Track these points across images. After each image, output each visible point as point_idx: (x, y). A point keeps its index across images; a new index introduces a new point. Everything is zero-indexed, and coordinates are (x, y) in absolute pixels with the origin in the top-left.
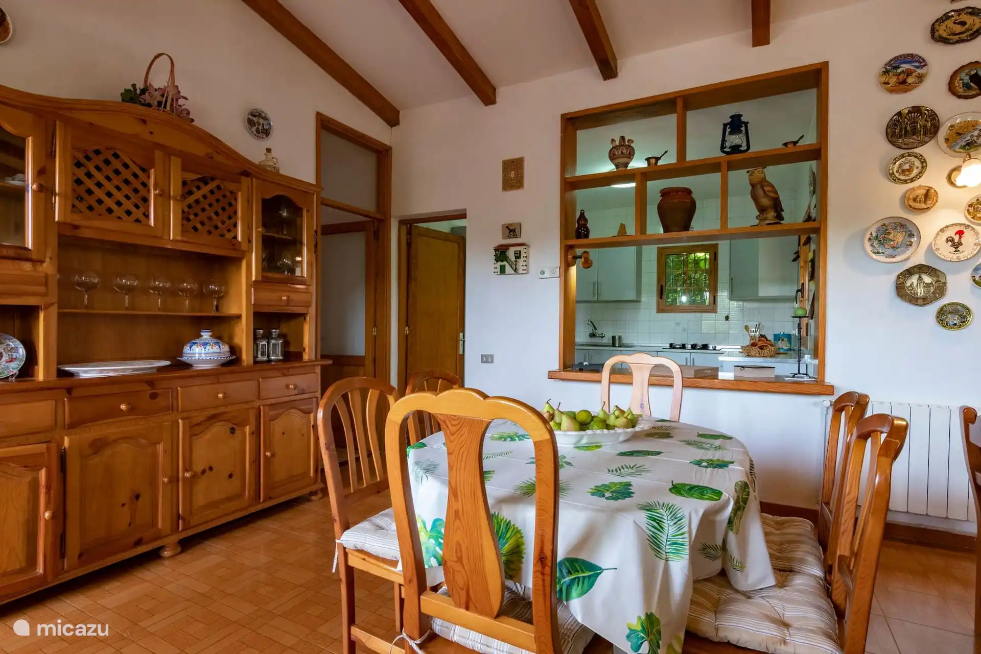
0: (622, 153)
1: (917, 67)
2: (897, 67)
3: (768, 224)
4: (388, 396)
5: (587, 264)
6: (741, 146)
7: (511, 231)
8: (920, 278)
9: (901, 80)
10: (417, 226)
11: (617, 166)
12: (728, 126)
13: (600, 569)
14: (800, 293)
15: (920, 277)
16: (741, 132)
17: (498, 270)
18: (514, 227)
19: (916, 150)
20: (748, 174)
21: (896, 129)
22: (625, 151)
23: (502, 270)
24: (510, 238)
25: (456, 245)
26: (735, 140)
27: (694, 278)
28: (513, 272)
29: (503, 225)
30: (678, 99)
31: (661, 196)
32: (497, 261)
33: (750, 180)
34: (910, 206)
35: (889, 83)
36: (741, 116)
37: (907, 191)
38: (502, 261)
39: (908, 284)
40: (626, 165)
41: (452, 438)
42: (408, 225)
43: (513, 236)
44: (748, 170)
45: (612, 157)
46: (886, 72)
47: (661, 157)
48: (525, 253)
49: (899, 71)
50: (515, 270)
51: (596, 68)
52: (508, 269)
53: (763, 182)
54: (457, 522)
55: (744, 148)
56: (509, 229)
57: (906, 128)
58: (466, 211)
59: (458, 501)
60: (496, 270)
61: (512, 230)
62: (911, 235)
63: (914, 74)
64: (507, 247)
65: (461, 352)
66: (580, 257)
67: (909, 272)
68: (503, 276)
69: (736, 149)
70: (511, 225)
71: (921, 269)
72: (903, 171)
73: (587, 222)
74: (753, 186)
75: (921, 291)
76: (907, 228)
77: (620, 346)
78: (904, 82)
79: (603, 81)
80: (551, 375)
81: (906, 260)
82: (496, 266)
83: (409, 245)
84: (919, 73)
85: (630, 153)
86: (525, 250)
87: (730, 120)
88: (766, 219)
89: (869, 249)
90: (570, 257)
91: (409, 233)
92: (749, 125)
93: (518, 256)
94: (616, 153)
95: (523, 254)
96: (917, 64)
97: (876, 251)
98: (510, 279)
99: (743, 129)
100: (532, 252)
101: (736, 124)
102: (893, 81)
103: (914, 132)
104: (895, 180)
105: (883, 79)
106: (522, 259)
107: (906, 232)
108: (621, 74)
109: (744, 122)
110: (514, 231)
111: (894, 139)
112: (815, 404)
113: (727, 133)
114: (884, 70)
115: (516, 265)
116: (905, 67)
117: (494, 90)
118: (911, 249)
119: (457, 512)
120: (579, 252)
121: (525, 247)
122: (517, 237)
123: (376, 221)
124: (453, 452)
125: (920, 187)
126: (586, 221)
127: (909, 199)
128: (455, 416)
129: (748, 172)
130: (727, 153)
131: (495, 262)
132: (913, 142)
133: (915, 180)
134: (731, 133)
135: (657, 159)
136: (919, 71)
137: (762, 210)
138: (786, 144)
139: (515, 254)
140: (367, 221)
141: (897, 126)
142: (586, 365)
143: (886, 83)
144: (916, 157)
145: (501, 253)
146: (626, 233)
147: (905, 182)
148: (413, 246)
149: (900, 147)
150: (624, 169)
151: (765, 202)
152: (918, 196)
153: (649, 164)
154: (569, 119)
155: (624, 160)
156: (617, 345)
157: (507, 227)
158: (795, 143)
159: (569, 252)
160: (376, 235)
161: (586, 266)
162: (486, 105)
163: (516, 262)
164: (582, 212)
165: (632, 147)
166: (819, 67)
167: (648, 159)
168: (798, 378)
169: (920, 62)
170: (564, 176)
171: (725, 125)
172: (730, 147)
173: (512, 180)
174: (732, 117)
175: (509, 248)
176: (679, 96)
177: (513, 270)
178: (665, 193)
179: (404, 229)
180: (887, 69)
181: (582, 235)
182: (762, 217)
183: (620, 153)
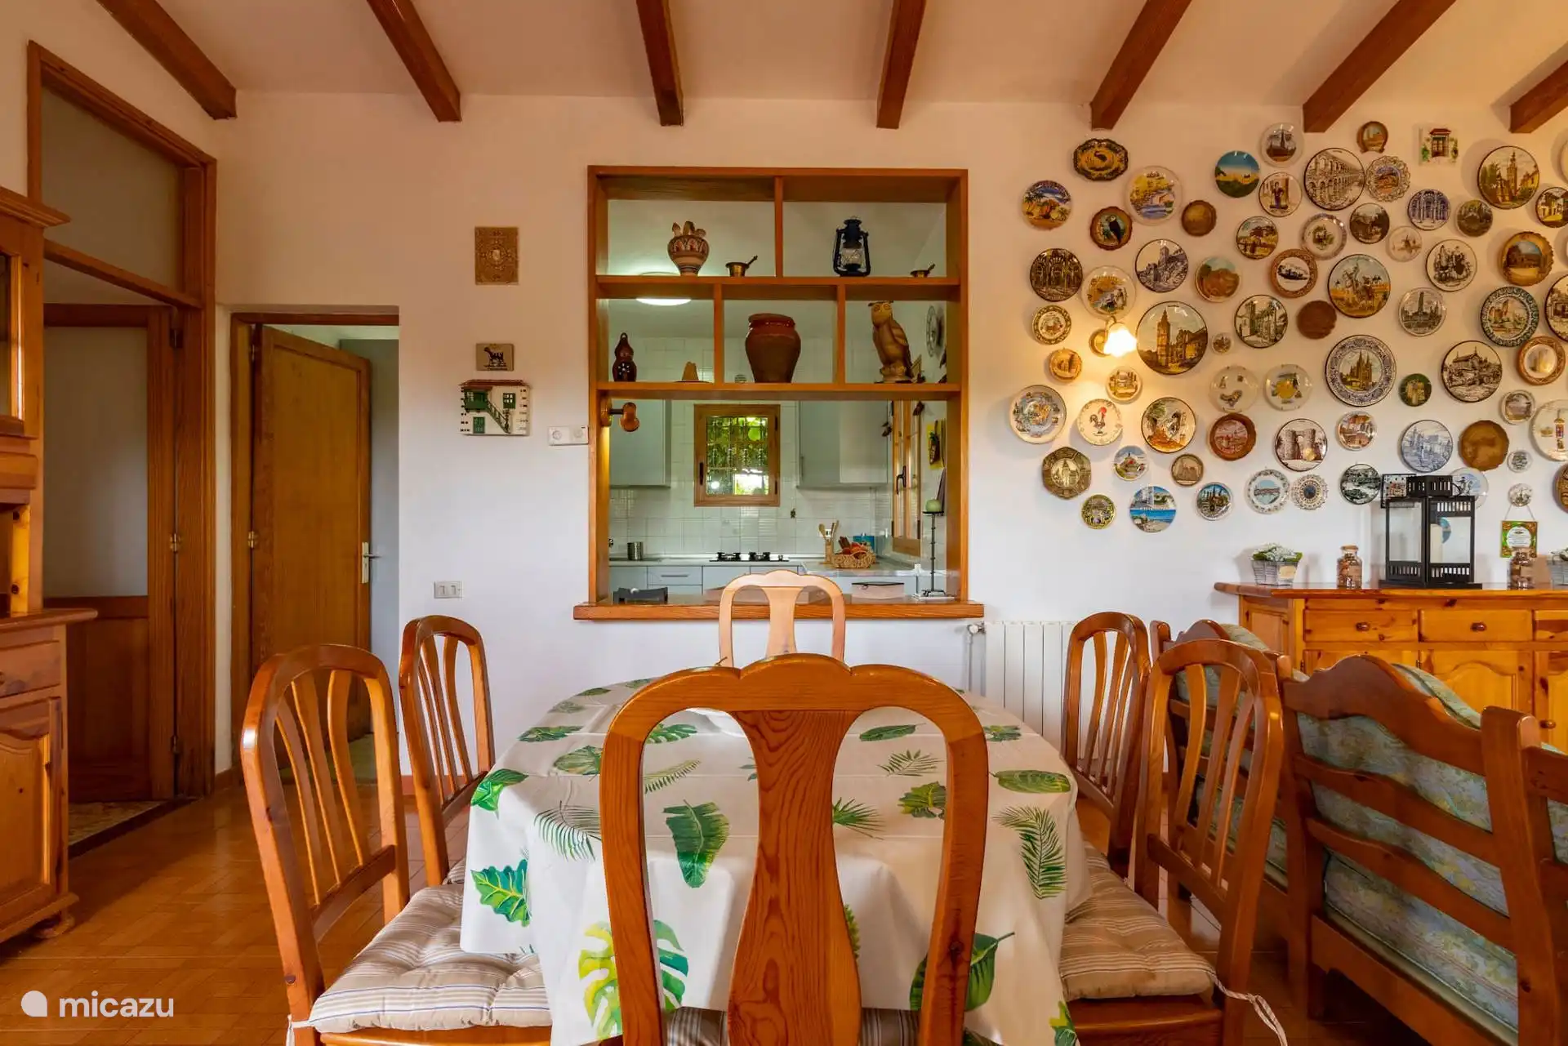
0: (692, 248)
1: (1061, 200)
2: (1041, 196)
3: (898, 382)
4: (367, 680)
5: (631, 424)
6: (859, 266)
7: (493, 356)
8: (1065, 465)
9: (1045, 213)
10: (270, 328)
11: (682, 268)
12: (843, 235)
13: (994, 941)
14: (900, 480)
15: (1065, 463)
16: (859, 246)
17: (470, 426)
18: (499, 351)
19: (1058, 304)
20: (871, 308)
21: (1040, 273)
22: (696, 246)
23: (479, 428)
24: (491, 370)
25: (352, 376)
26: (850, 255)
27: (730, 455)
28: (502, 432)
29: (478, 345)
30: (777, 180)
31: (751, 326)
32: (468, 410)
33: (873, 317)
34: (1056, 374)
35: (1032, 214)
36: (859, 222)
37: (1052, 355)
38: (478, 410)
39: (1054, 472)
40: (696, 269)
41: (773, 757)
42: (254, 326)
43: (499, 365)
44: (871, 302)
45: (674, 253)
46: (1029, 199)
47: (750, 263)
48: (524, 398)
49: (1043, 200)
50: (506, 428)
51: (652, 100)
52: (491, 426)
53: (891, 323)
54: (775, 924)
55: (863, 270)
56: (491, 353)
57: (1050, 275)
58: (398, 311)
59: (778, 880)
60: (464, 426)
61: (496, 356)
62: (1057, 410)
63: (1057, 208)
64: (490, 384)
65: (365, 579)
66: (620, 412)
67: (1054, 457)
68: (478, 439)
69: (852, 270)
70: (495, 346)
71: (1065, 453)
72: (1048, 328)
73: (632, 354)
74: (877, 326)
75: (1066, 481)
76: (1052, 401)
77: (641, 559)
78: (1047, 216)
79: (660, 125)
80: (580, 614)
81: (1052, 440)
82: (465, 419)
83: (255, 367)
84: (1062, 209)
85: (703, 252)
86: (524, 395)
87: (845, 226)
88: (893, 375)
89: (1014, 424)
90: (604, 410)
91: (256, 339)
92: (869, 238)
93: (509, 404)
94: (683, 248)
95: (519, 401)
96: (1059, 196)
97: (1021, 428)
98: (492, 447)
99: (861, 241)
100: (536, 398)
101: (852, 234)
102: (1037, 212)
103: (1058, 281)
104: (1040, 339)
105: (1026, 209)
106: (518, 409)
107: (1051, 406)
108: (689, 121)
109: (862, 233)
110: (500, 357)
111: (1037, 287)
112: (958, 631)
113: (841, 246)
114: (1027, 195)
115: (507, 420)
116: (1048, 197)
117: (458, 95)
118: (1057, 428)
119: (773, 905)
120: (617, 403)
121: (523, 388)
122: (506, 370)
123: (175, 310)
124: (774, 784)
125: (1064, 350)
126: (631, 351)
127: (1054, 365)
128: (780, 712)
129: (870, 305)
130: (842, 274)
131: (465, 412)
132: (1058, 294)
133: (1059, 341)
134: (847, 246)
135: (745, 266)
136: (1062, 206)
137: (888, 361)
138: (915, 273)
139: (504, 399)
140: (155, 307)
141: (1040, 270)
142: (634, 592)
143: (1030, 213)
144: (1060, 312)
145: (476, 396)
146: (697, 378)
147: (1050, 342)
148: (265, 370)
149: (1043, 297)
150: (692, 274)
151: (893, 350)
152: (1062, 362)
153: (732, 274)
154: (600, 177)
155: (694, 261)
156: (636, 558)
157: (487, 350)
158: (926, 273)
159: (603, 403)
160: (178, 340)
161: (630, 428)
162: (440, 120)
163: (507, 413)
164: (624, 336)
165: (706, 242)
166: (957, 175)
167: (730, 265)
168: (933, 596)
169: (1063, 195)
170: (595, 271)
171: (839, 232)
172: (846, 267)
173: (495, 266)
174: (848, 222)
175: (491, 388)
176: (780, 177)
177: (502, 427)
178: (757, 322)
179: (243, 333)
180: (1030, 195)
181: (625, 376)
182: (887, 371)
183: (689, 248)
